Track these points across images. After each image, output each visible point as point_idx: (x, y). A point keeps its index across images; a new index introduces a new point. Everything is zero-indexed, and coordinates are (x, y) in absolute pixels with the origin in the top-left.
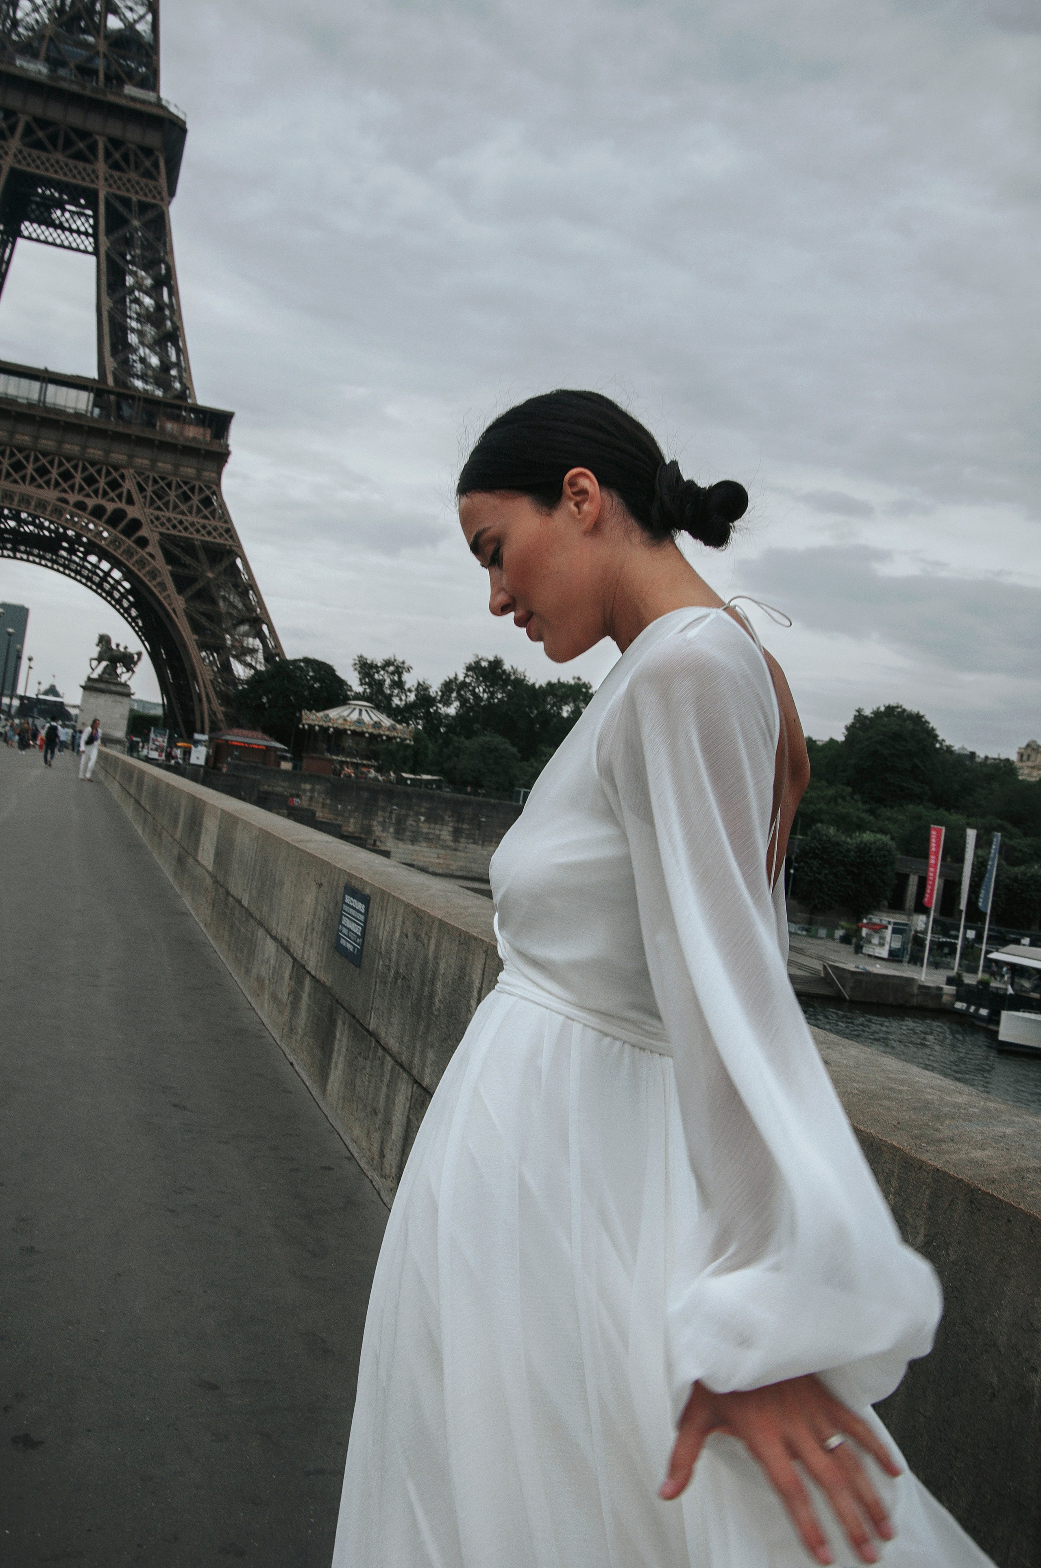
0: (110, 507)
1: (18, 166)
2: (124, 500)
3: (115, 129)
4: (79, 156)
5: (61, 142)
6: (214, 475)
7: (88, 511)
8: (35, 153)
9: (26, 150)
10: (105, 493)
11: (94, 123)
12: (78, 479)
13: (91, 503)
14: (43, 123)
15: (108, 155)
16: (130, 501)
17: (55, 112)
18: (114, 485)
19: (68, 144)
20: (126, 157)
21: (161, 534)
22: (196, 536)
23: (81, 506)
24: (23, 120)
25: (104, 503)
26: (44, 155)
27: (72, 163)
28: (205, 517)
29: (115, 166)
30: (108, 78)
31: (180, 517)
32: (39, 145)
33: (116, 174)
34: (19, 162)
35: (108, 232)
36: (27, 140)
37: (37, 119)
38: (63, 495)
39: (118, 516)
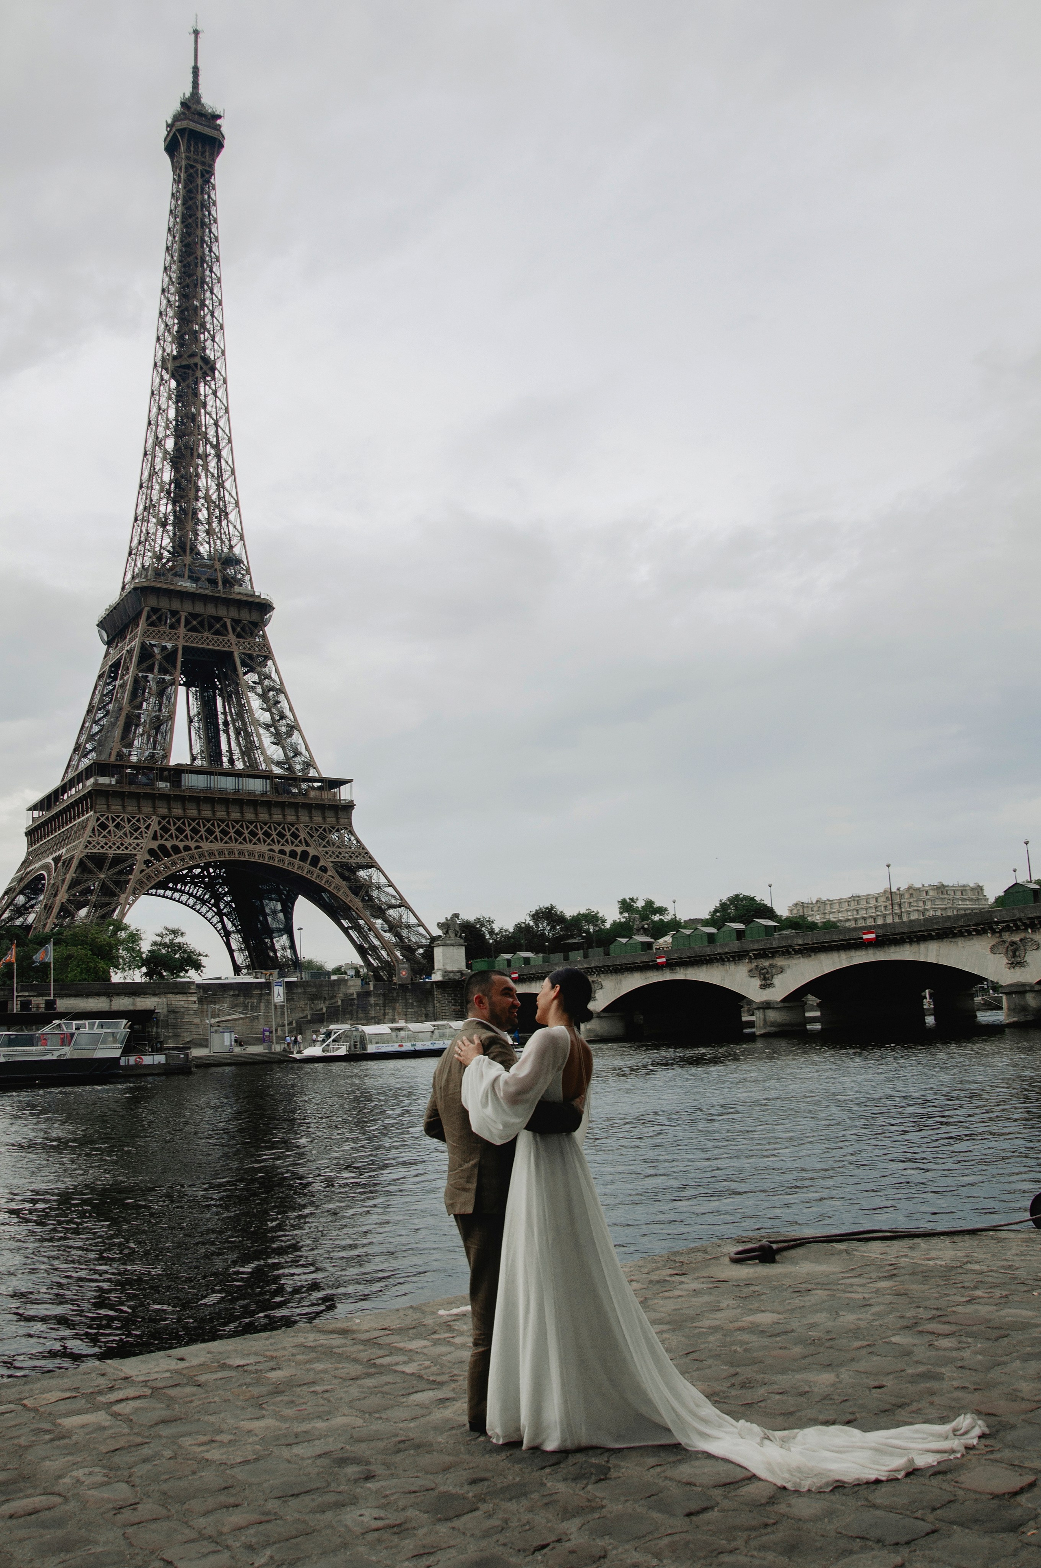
0: (299, 850)
1: (186, 644)
2: (304, 844)
3: (234, 613)
4: (217, 633)
5: (206, 626)
6: (348, 822)
8: (195, 634)
9: (190, 634)
11: (222, 612)
13: (288, 849)
14: (194, 616)
15: (234, 630)
16: (308, 845)
17: (199, 608)
18: (295, 836)
19: (201, 623)
20: (243, 629)
21: (332, 862)
23: (282, 852)
24: (183, 615)
27: (216, 637)
29: (239, 636)
30: (224, 583)
32: (193, 629)
33: (241, 640)
34: (187, 641)
36: (188, 627)
37: (190, 614)
38: (270, 847)
39: (305, 854)
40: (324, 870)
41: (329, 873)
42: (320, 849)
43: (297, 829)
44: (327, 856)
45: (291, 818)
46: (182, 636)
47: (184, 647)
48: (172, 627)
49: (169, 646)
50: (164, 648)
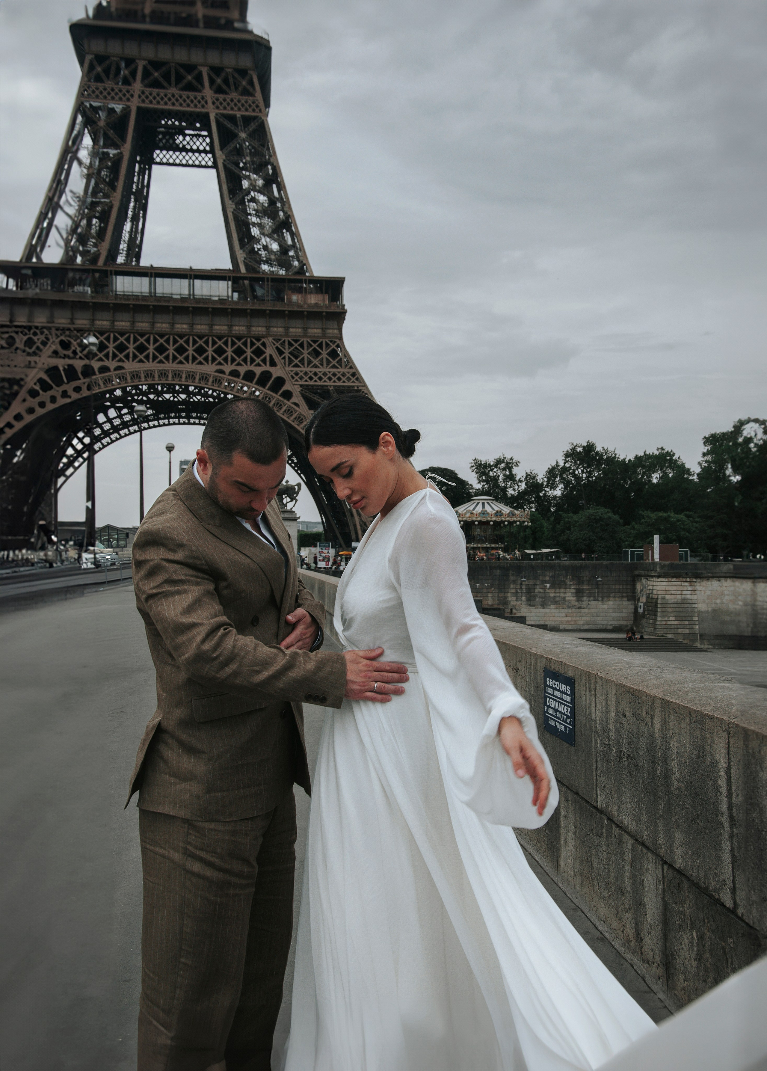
0: (258, 371)
1: (142, 105)
2: (268, 363)
3: (214, 58)
4: (189, 87)
5: (173, 79)
6: (336, 331)
7: (241, 377)
8: (155, 91)
9: (148, 90)
10: (252, 361)
11: (196, 56)
12: (230, 352)
13: (242, 370)
14: (156, 64)
15: (212, 82)
16: (273, 364)
17: (165, 53)
18: (258, 352)
19: (179, 78)
20: (226, 81)
21: (301, 386)
22: (329, 383)
23: (235, 374)
24: (141, 65)
25: (252, 368)
26: (162, 92)
27: (184, 94)
28: (334, 367)
29: (219, 90)
31: (314, 370)
32: (156, 84)
33: (221, 97)
34: (143, 101)
35: (222, 148)
36: (146, 82)
37: (151, 63)
38: (220, 367)
39: (265, 377)
40: (288, 395)
41: (294, 399)
42: (288, 369)
43: (264, 344)
44: (296, 378)
45: (259, 330)
46: (136, 96)
47: (139, 108)
48: (126, 82)
49: (118, 108)
50: (111, 111)
